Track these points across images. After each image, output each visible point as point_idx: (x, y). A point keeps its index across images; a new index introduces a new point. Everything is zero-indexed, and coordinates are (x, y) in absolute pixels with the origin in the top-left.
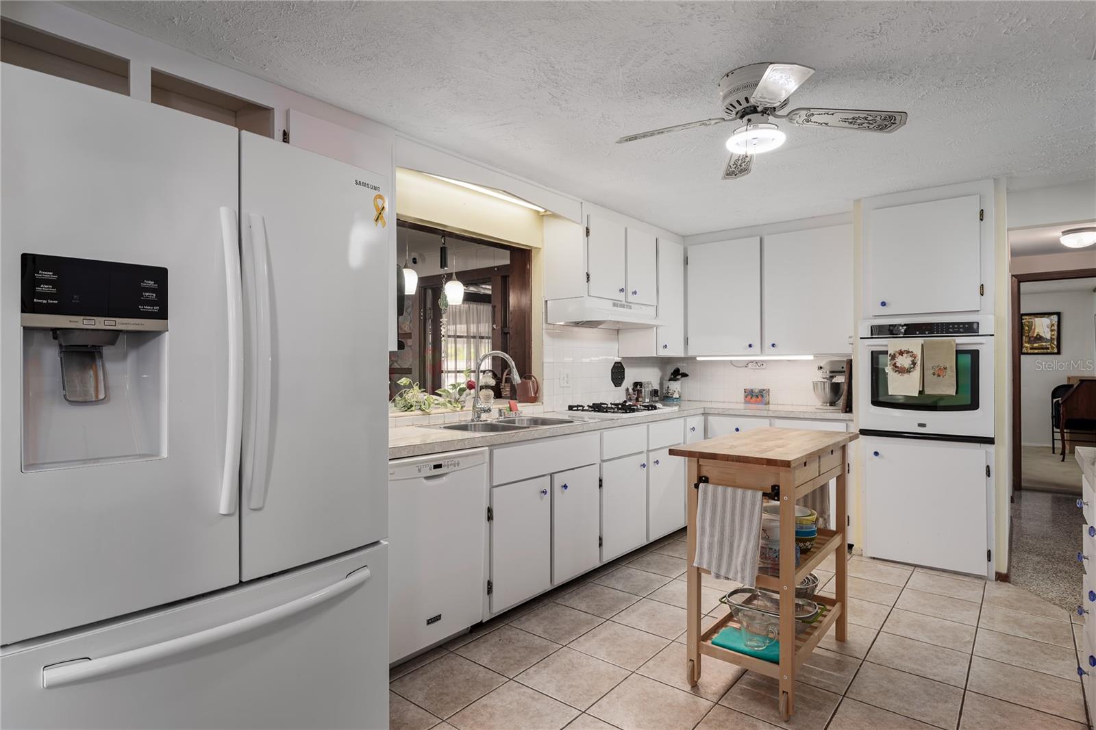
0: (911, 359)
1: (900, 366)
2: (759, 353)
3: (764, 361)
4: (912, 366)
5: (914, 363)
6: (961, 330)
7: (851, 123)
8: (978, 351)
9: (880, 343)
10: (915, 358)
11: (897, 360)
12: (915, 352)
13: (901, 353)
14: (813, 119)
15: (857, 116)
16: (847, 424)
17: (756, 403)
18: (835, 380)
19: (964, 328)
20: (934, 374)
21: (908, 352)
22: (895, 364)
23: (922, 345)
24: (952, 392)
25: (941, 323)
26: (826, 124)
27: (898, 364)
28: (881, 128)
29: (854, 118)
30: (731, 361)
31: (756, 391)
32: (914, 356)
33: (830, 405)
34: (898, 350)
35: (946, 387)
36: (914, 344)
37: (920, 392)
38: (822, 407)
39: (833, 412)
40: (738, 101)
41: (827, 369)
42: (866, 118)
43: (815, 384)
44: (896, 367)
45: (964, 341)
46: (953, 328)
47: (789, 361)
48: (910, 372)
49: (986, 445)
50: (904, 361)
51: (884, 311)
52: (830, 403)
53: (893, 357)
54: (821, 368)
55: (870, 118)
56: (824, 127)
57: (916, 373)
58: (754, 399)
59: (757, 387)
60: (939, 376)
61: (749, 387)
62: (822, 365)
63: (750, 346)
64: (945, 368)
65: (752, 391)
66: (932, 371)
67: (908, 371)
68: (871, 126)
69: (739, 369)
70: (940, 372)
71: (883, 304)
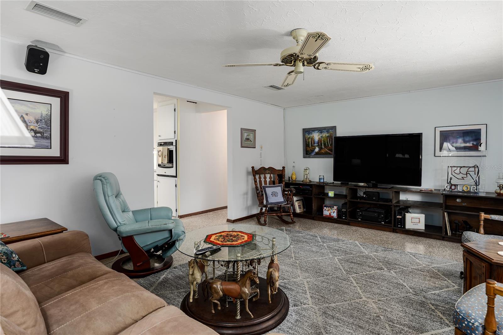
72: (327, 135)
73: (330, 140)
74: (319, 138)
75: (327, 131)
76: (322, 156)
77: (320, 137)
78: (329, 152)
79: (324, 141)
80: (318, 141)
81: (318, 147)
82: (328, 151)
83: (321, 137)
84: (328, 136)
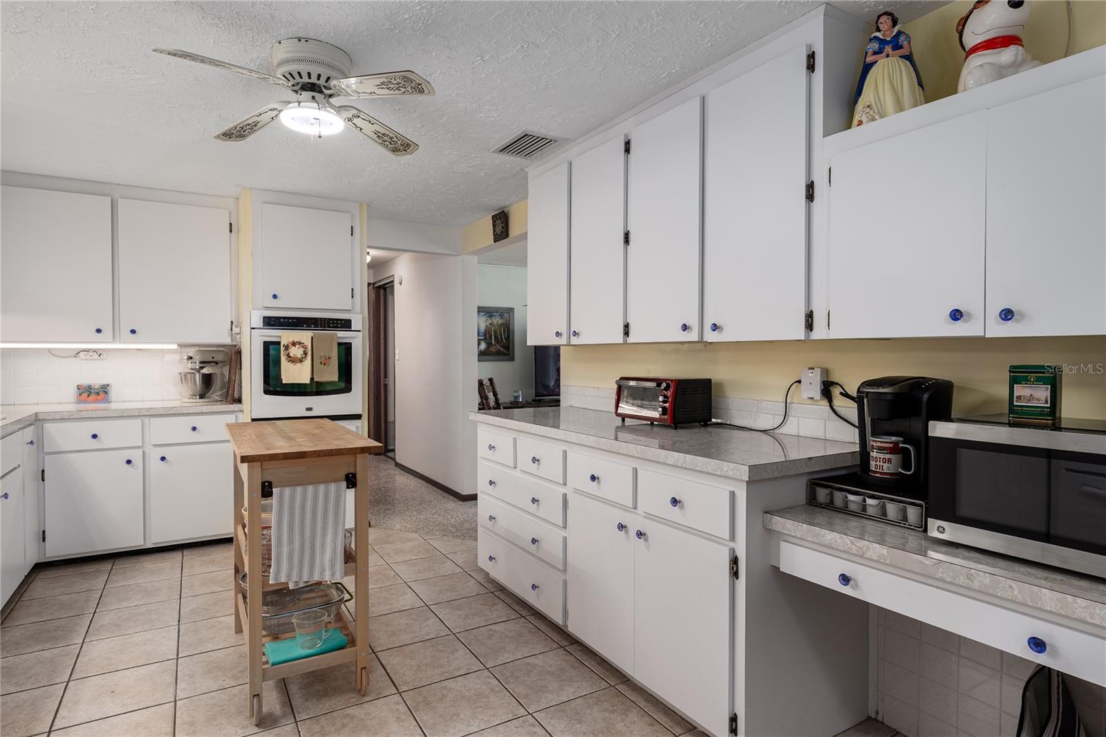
0: (303, 349)
1: (292, 356)
2: (112, 340)
3: (104, 350)
4: (304, 356)
5: (305, 354)
6: (339, 325)
7: (379, 136)
8: (351, 344)
9: (273, 334)
10: (306, 348)
11: (290, 350)
12: (306, 344)
13: (294, 344)
14: (355, 121)
15: (388, 133)
16: (236, 416)
17: (95, 401)
18: (205, 371)
19: (341, 324)
20: (321, 363)
21: (300, 343)
22: (289, 354)
23: (312, 338)
24: (335, 378)
25: (321, 319)
26: (361, 129)
27: (291, 355)
28: (395, 150)
29: (383, 134)
30: (49, 350)
31: (96, 387)
32: (305, 347)
33: (200, 398)
34: (291, 340)
35: (331, 374)
36: (305, 336)
37: (312, 379)
38: (189, 401)
39: (207, 405)
40: (299, 73)
41: (197, 358)
42: (391, 138)
43: (184, 377)
44: (289, 357)
45: (342, 335)
46: (333, 323)
47: (138, 350)
48: (302, 361)
49: (356, 421)
50: (296, 352)
51: (275, 303)
52: (199, 395)
53: (287, 348)
54: (191, 358)
55: (395, 139)
56: (357, 131)
57: (308, 362)
58: (93, 397)
59: (96, 381)
60: (325, 364)
61: (85, 382)
62: (190, 354)
63: (99, 331)
64: (330, 358)
65: (90, 387)
66: (320, 361)
67: (301, 361)
68: (390, 146)
69: (61, 359)
70: (326, 361)
71: (275, 297)
72: (500, 322)
73: (504, 331)
74: (487, 326)
75: (500, 315)
76: (492, 357)
77: (488, 324)
78: (504, 350)
79: (495, 332)
80: (486, 330)
81: (485, 342)
82: (501, 349)
83: (490, 324)
84: (501, 324)
